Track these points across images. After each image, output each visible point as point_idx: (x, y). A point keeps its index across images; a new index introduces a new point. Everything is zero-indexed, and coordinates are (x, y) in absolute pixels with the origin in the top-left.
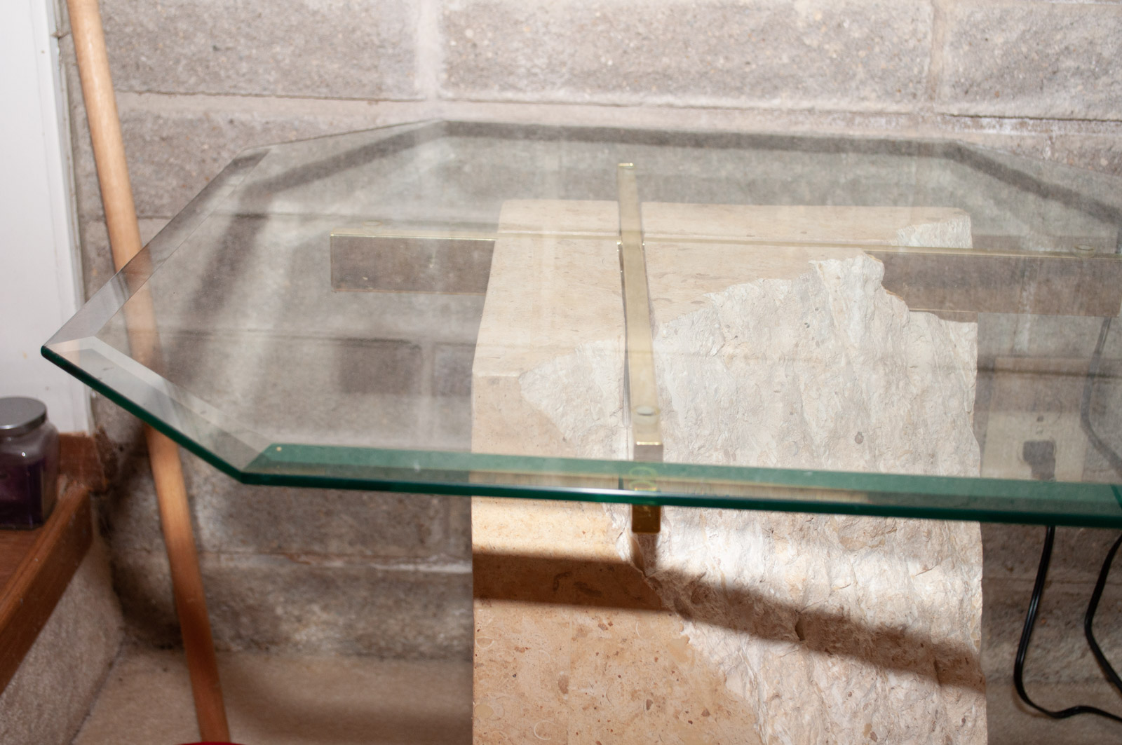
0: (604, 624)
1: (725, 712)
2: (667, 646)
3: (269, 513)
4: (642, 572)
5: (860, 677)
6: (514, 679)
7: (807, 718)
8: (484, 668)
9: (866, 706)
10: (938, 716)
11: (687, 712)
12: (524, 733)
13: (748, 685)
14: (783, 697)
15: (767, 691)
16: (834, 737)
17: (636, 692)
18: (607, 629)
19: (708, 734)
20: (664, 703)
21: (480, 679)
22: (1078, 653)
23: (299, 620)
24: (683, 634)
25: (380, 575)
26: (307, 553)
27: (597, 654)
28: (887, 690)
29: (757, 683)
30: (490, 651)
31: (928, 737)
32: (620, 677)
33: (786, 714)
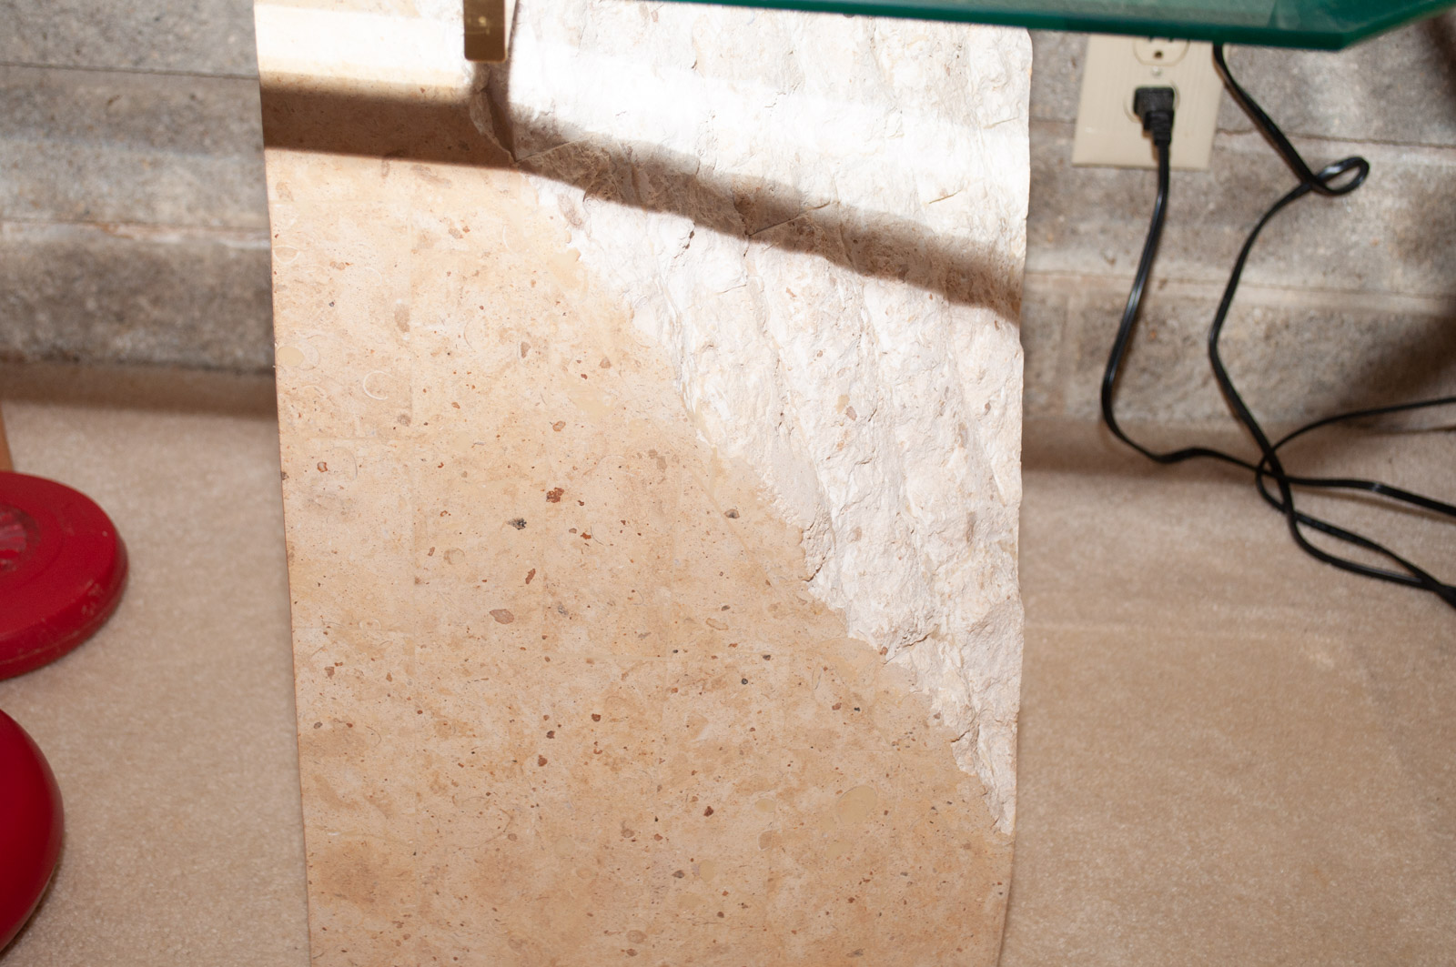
0: (456, 230)
1: (633, 363)
2: (548, 264)
3: (70, 163)
4: (509, 153)
5: (834, 329)
6: (331, 308)
7: (753, 379)
8: (287, 292)
9: (842, 372)
10: (949, 395)
11: (579, 362)
12: (350, 389)
13: (666, 327)
14: (720, 349)
15: (695, 339)
16: (794, 411)
17: (505, 330)
18: (461, 237)
19: (609, 394)
20: (546, 348)
21: (283, 308)
22: (1198, 380)
23: (120, 318)
24: (570, 246)
25: (232, 255)
26: (128, 222)
27: (449, 274)
28: (877, 353)
29: (681, 326)
30: (295, 267)
31: (932, 422)
32: (482, 308)
33: (722, 371)
